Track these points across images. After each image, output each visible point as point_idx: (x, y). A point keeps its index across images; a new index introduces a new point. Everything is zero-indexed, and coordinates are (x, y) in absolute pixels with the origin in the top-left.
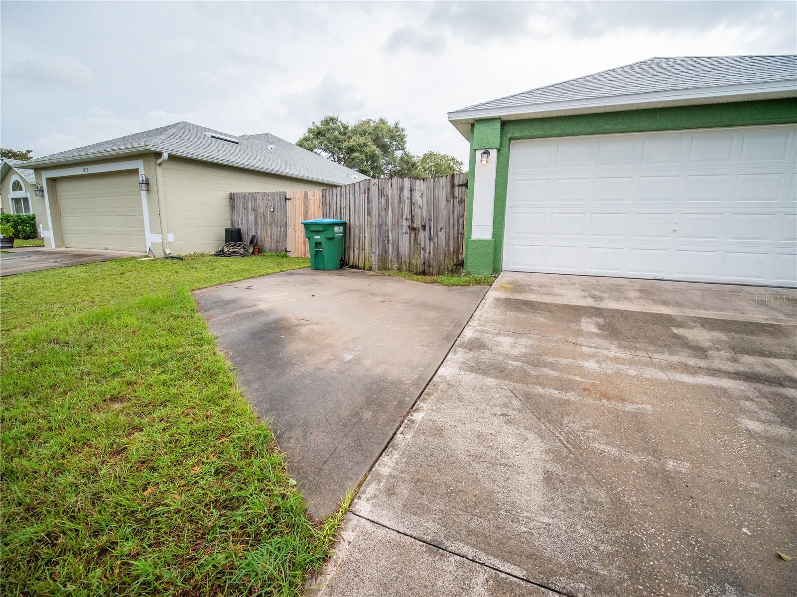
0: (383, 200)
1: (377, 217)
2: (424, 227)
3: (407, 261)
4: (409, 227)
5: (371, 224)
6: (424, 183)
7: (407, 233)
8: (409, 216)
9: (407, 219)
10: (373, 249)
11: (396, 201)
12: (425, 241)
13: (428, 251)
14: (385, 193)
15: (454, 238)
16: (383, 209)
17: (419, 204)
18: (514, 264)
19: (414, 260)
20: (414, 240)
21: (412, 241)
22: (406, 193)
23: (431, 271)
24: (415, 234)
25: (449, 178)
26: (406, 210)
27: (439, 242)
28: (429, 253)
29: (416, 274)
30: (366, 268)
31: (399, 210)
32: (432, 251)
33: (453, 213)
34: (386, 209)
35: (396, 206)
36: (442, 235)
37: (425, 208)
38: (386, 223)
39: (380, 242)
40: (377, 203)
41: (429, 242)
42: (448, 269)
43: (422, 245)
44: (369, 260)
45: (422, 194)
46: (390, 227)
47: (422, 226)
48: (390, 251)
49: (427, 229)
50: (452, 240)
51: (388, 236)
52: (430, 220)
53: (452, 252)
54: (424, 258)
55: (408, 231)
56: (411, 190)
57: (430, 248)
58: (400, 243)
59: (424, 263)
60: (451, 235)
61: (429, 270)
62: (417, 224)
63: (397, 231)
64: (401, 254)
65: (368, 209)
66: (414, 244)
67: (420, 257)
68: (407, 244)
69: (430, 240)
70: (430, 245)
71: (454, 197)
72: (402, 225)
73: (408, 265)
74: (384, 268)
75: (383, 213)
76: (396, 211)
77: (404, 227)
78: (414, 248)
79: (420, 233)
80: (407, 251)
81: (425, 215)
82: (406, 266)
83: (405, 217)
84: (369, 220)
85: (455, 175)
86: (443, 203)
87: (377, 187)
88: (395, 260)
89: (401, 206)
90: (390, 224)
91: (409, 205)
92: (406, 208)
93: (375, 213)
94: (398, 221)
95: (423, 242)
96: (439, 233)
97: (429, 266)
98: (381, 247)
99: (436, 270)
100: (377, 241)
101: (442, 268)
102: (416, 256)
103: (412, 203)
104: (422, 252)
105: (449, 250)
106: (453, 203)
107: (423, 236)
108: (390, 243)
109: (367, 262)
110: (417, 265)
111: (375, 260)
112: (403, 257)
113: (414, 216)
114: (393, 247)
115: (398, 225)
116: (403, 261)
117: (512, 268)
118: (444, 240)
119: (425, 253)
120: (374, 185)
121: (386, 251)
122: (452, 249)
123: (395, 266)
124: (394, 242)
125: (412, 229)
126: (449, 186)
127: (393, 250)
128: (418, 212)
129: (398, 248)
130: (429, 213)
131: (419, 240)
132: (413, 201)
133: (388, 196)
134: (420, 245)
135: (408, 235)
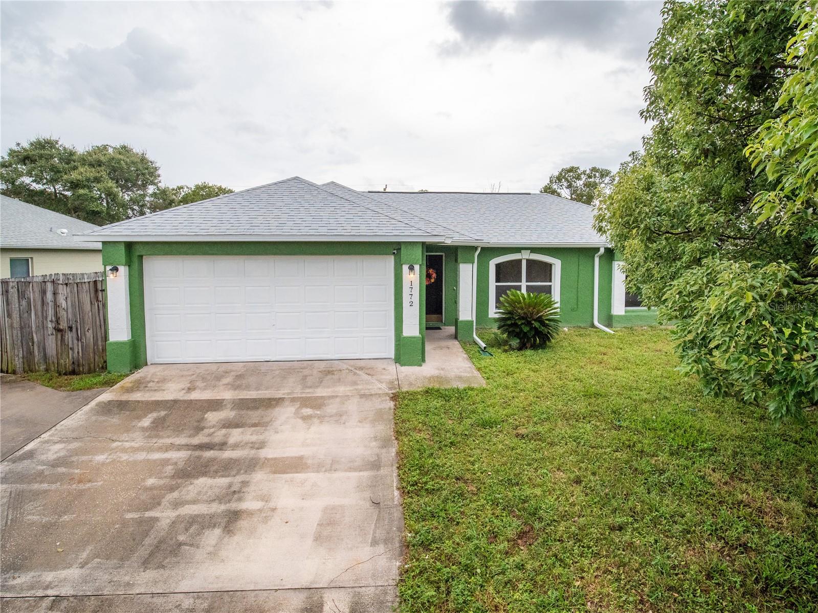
0: (24, 303)
1: (18, 319)
2: (71, 328)
3: (56, 361)
4: (55, 328)
5: (12, 327)
6: (68, 288)
7: (52, 334)
8: (54, 318)
9: (51, 321)
10: (16, 351)
11: (39, 304)
12: (73, 341)
13: (76, 351)
14: (26, 296)
15: (102, 338)
16: (25, 311)
17: (63, 307)
18: (159, 358)
19: (62, 361)
20: (61, 341)
21: (59, 342)
22: (49, 296)
23: (81, 369)
24: (62, 335)
25: (92, 284)
27: (87, 342)
28: (78, 352)
29: (65, 374)
30: (10, 371)
31: (42, 313)
32: (80, 351)
33: (99, 315)
34: (29, 311)
35: (39, 308)
36: (90, 335)
37: (70, 310)
38: (29, 326)
39: (24, 344)
40: (17, 306)
41: (76, 342)
42: (98, 366)
43: (70, 346)
44: (11, 363)
45: (66, 298)
46: (34, 329)
47: (69, 327)
48: (36, 352)
49: (74, 330)
50: (100, 341)
51: (33, 338)
52: (76, 321)
53: (101, 351)
54: (73, 358)
55: (54, 333)
56: (54, 294)
57: (78, 348)
58: (47, 344)
59: (73, 363)
60: (99, 334)
61: (79, 369)
62: (63, 325)
63: (42, 333)
64: (47, 356)
65: (8, 311)
66: (61, 345)
67: (69, 357)
68: (54, 345)
69: (78, 340)
70: (78, 345)
71: (98, 300)
72: (47, 327)
73: (56, 365)
74: (29, 369)
75: (26, 315)
76: (40, 314)
77: (49, 329)
78: (62, 349)
79: (67, 334)
80: (54, 352)
81: (70, 316)
82: (54, 367)
83: (49, 319)
84: (10, 322)
85: (98, 282)
86: (87, 307)
87: (16, 290)
88: (41, 361)
89: (45, 309)
90: (34, 326)
91: (53, 307)
92: (50, 311)
93: (15, 315)
94: (43, 323)
95: (70, 342)
96: (87, 333)
97: (78, 365)
98: (25, 349)
99: (86, 368)
100: (20, 344)
101: (92, 366)
102: (64, 356)
103: (56, 306)
104: (70, 352)
105: (98, 348)
106: (98, 306)
107: (70, 337)
108: (35, 345)
109: (10, 365)
110: (66, 364)
111: (18, 363)
112: (50, 359)
113: (59, 318)
114: (39, 349)
115: (43, 327)
116: (51, 361)
117: (156, 361)
118: (92, 340)
119: (73, 352)
120: (12, 288)
121: (31, 353)
122: (101, 348)
123: (43, 367)
124: (39, 343)
125: (58, 330)
126: (92, 291)
127: (39, 351)
128: (62, 314)
129: (44, 349)
130: (74, 315)
131: (66, 341)
132: (58, 303)
133: (29, 299)
134: (68, 345)
135: (54, 337)
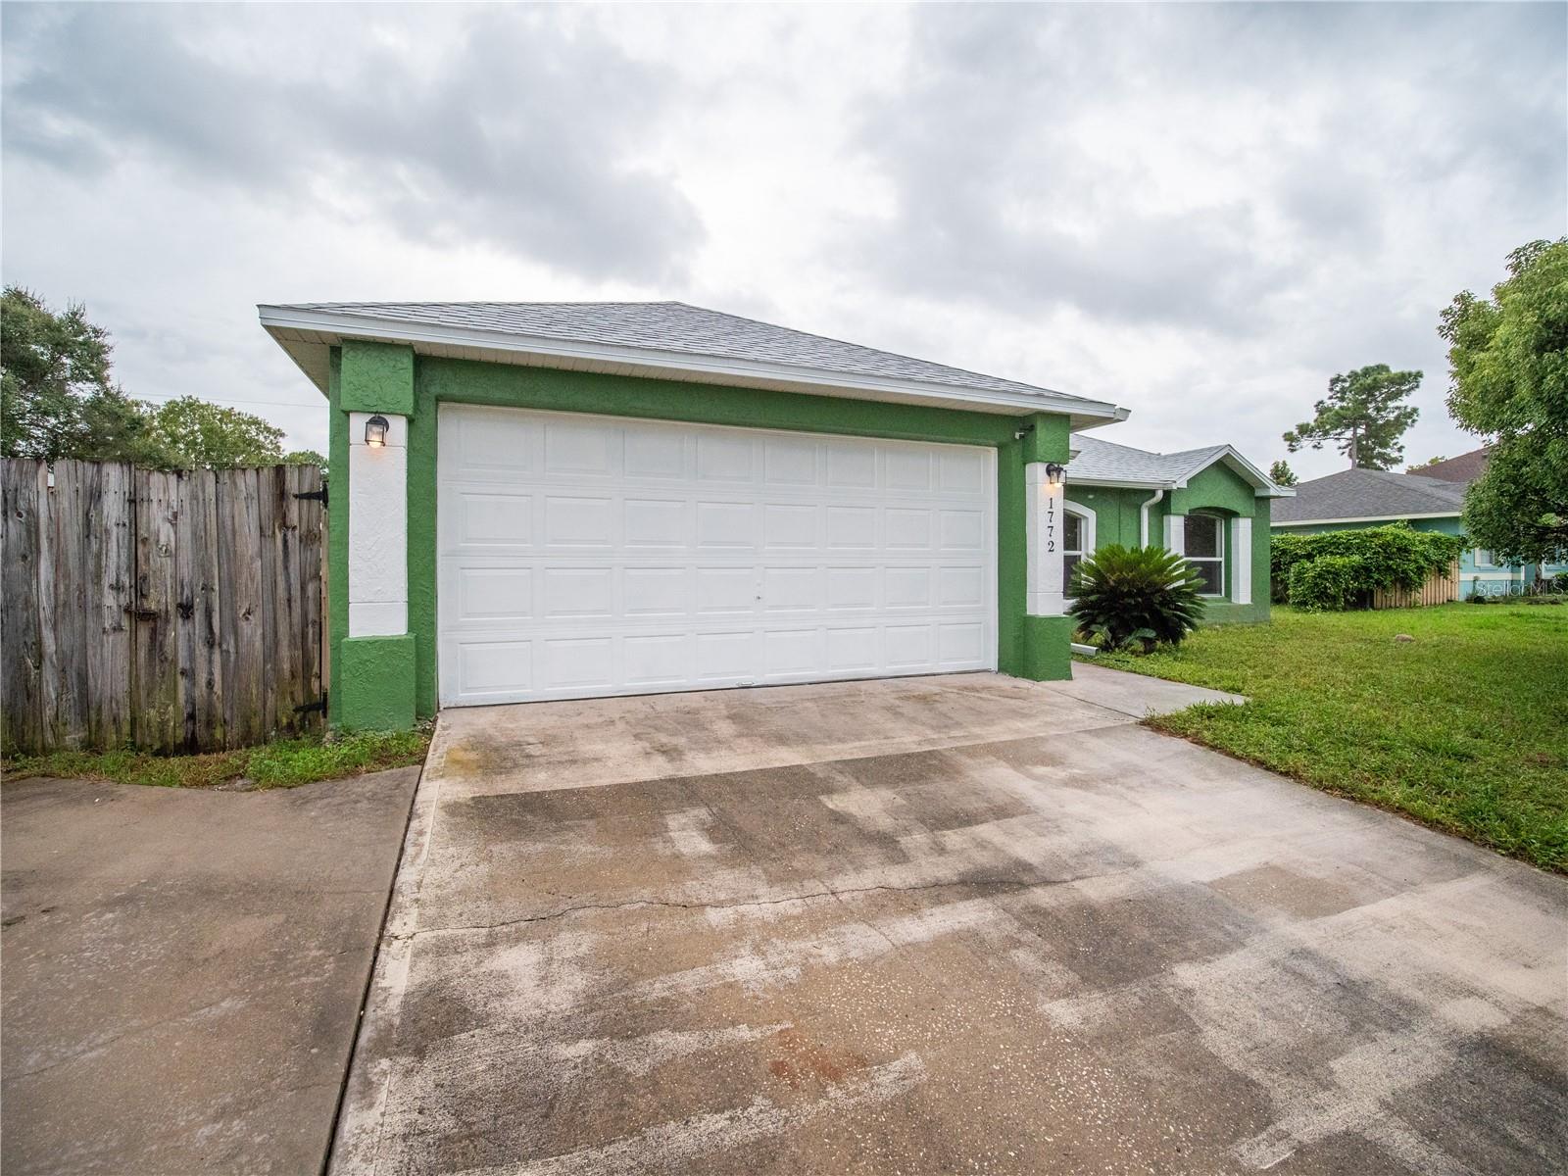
0: (14, 528)
2: (186, 610)
3: (125, 714)
4: (127, 610)
6: (182, 484)
7: (118, 629)
8: (126, 580)
9: (117, 588)
11: (72, 533)
12: (191, 649)
13: (202, 678)
14: (22, 504)
15: (293, 636)
16: (14, 556)
17: (163, 540)
18: (468, 689)
19: (153, 712)
20: (151, 650)
21: (142, 654)
22: (113, 508)
23: (218, 734)
24: (154, 632)
25: (267, 475)
26: (115, 558)
27: (243, 650)
28: (210, 684)
29: (163, 752)
31: (83, 563)
32: (217, 677)
33: (286, 568)
34: (28, 558)
35: (73, 547)
36: (252, 631)
37: (186, 555)
38: (27, 601)
41: (205, 651)
42: (277, 722)
43: (182, 663)
45: (175, 516)
46: (45, 614)
47: (180, 605)
48: (50, 690)
49: (198, 615)
50: (284, 642)
51: (39, 643)
52: (207, 588)
53: (287, 674)
54: (191, 700)
55: (125, 624)
56: (132, 502)
57: (210, 668)
58: (93, 661)
59: (191, 717)
60: (283, 629)
61: (212, 735)
62: (159, 599)
63: (78, 624)
64: (95, 698)
66: (150, 661)
67: (175, 699)
68: (122, 662)
69: (210, 644)
70: (210, 662)
71: (284, 525)
72: (99, 607)
73: (126, 728)
75: (15, 568)
76: (73, 563)
77: (106, 611)
78: (152, 675)
79: (171, 626)
80: (122, 686)
81: (186, 572)
82: (118, 731)
83: (109, 578)
85: (288, 469)
86: (249, 542)
88: (70, 717)
89: (95, 547)
90: (45, 602)
91: (124, 543)
92: (113, 554)
94: (82, 590)
95: (182, 654)
96: (243, 624)
97: (209, 724)
99: (235, 732)
101: (256, 722)
102: (160, 696)
103: (137, 538)
104: (182, 683)
105: (277, 670)
106: (285, 542)
107: (179, 636)
108: (47, 664)
110: (163, 723)
112: (105, 707)
113: (145, 578)
114: (62, 678)
115: (83, 607)
116: (106, 716)
117: (464, 697)
118: (258, 644)
119: (193, 683)
121: (28, 692)
122: (286, 666)
123: (73, 737)
124: (64, 659)
125: (139, 615)
126: (267, 495)
127: (63, 687)
128: (160, 566)
129: (83, 679)
130: (204, 568)
131: (169, 649)
132: (143, 533)
133: (33, 514)
134: (175, 662)
135: (124, 637)
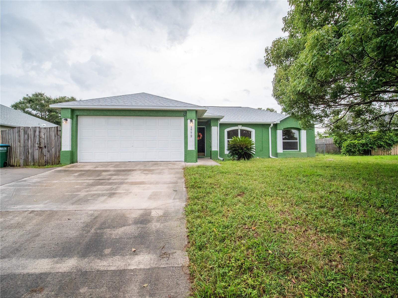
0: (26, 136)
1: (23, 143)
2: (45, 147)
3: (38, 161)
4: (38, 147)
5: (20, 146)
6: (45, 130)
7: (37, 149)
8: (38, 143)
9: (37, 144)
10: (21, 157)
11: (33, 136)
12: (46, 152)
14: (27, 133)
15: (59, 151)
16: (26, 139)
17: (43, 138)
18: (83, 160)
19: (41, 161)
20: (41, 152)
21: (40, 153)
22: (37, 133)
23: (49, 165)
24: (41, 150)
25: (56, 128)
26: (37, 140)
27: (52, 153)
28: (48, 157)
29: (42, 166)
30: (18, 166)
32: (49, 156)
33: (58, 141)
34: (28, 140)
35: (33, 138)
36: (53, 150)
37: (46, 139)
38: (27, 146)
39: (25, 154)
40: (23, 137)
41: (47, 153)
42: (56, 163)
43: (45, 154)
44: (19, 162)
45: (44, 134)
46: (29, 147)
47: (45, 146)
48: (30, 157)
49: (47, 148)
50: (57, 152)
51: (29, 151)
52: (48, 144)
53: (58, 157)
54: (45, 159)
55: (38, 149)
56: (39, 132)
57: (48, 155)
58: (35, 154)
59: (45, 162)
60: (57, 150)
62: (42, 145)
63: (33, 149)
64: (35, 158)
65: (19, 139)
66: (41, 154)
68: (38, 154)
69: (48, 152)
70: (48, 154)
71: (58, 135)
72: (35, 146)
73: (38, 163)
74: (26, 164)
75: (26, 141)
76: (33, 140)
78: (41, 156)
79: (43, 149)
80: (38, 157)
81: (45, 142)
83: (36, 143)
84: (19, 144)
86: (53, 138)
87: (23, 130)
88: (32, 161)
89: (35, 138)
90: (29, 146)
91: (38, 138)
92: (37, 139)
93: (22, 141)
94: (34, 144)
95: (45, 153)
96: (52, 149)
97: (48, 163)
98: (25, 156)
99: (51, 164)
100: (23, 153)
101: (53, 163)
102: (42, 159)
103: (40, 137)
104: (45, 157)
105: (56, 156)
106: (58, 137)
107: (45, 150)
108: (29, 154)
109: (18, 163)
110: (42, 163)
111: (22, 162)
114: (31, 156)
115: (33, 146)
116: (36, 161)
117: (82, 161)
118: (54, 152)
119: (46, 157)
120: (22, 129)
121: (27, 158)
122: (58, 155)
123: (32, 164)
124: (31, 153)
125: (40, 148)
126: (56, 131)
127: (31, 157)
128: (42, 141)
129: (33, 156)
130: (47, 141)
131: (43, 152)
132: (41, 136)
133: (29, 134)
134: (44, 154)
135: (38, 150)
